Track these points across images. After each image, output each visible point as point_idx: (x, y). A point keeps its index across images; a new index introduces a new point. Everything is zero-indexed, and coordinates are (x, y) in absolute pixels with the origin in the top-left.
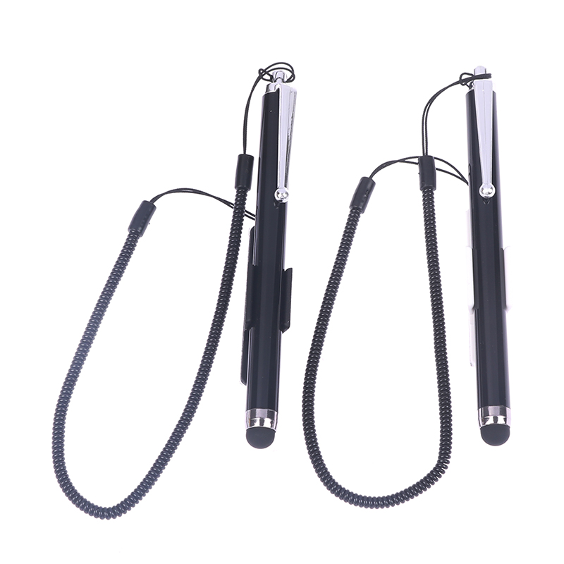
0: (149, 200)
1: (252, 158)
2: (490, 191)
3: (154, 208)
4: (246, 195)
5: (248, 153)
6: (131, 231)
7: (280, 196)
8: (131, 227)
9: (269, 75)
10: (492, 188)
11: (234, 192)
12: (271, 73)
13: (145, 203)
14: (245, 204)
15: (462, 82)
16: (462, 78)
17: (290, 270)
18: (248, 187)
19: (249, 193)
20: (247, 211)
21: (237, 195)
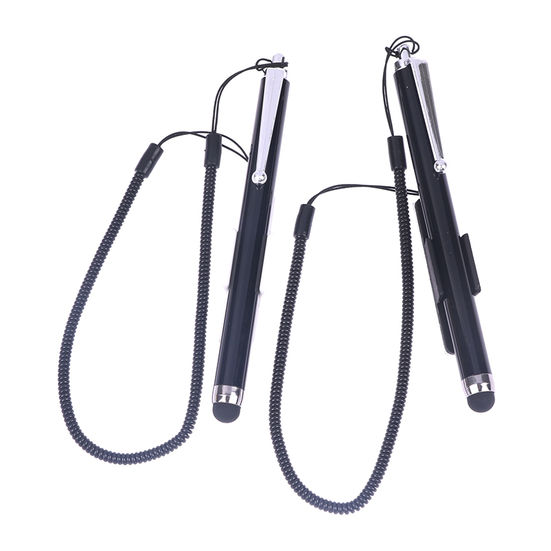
0: (306, 203)
1: (400, 138)
2: (262, 178)
3: (312, 209)
4: (404, 175)
5: (396, 134)
6: (297, 237)
7: (439, 167)
8: (296, 233)
9: (394, 52)
10: (263, 175)
11: (392, 174)
12: (396, 50)
13: (303, 206)
14: (405, 183)
15: (258, 67)
16: (259, 64)
17: (466, 236)
18: (405, 166)
19: (406, 172)
20: (408, 190)
21: (395, 177)
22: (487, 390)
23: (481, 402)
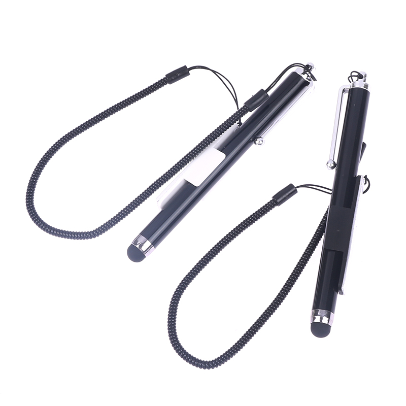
22: (326, 322)
23: (320, 330)
